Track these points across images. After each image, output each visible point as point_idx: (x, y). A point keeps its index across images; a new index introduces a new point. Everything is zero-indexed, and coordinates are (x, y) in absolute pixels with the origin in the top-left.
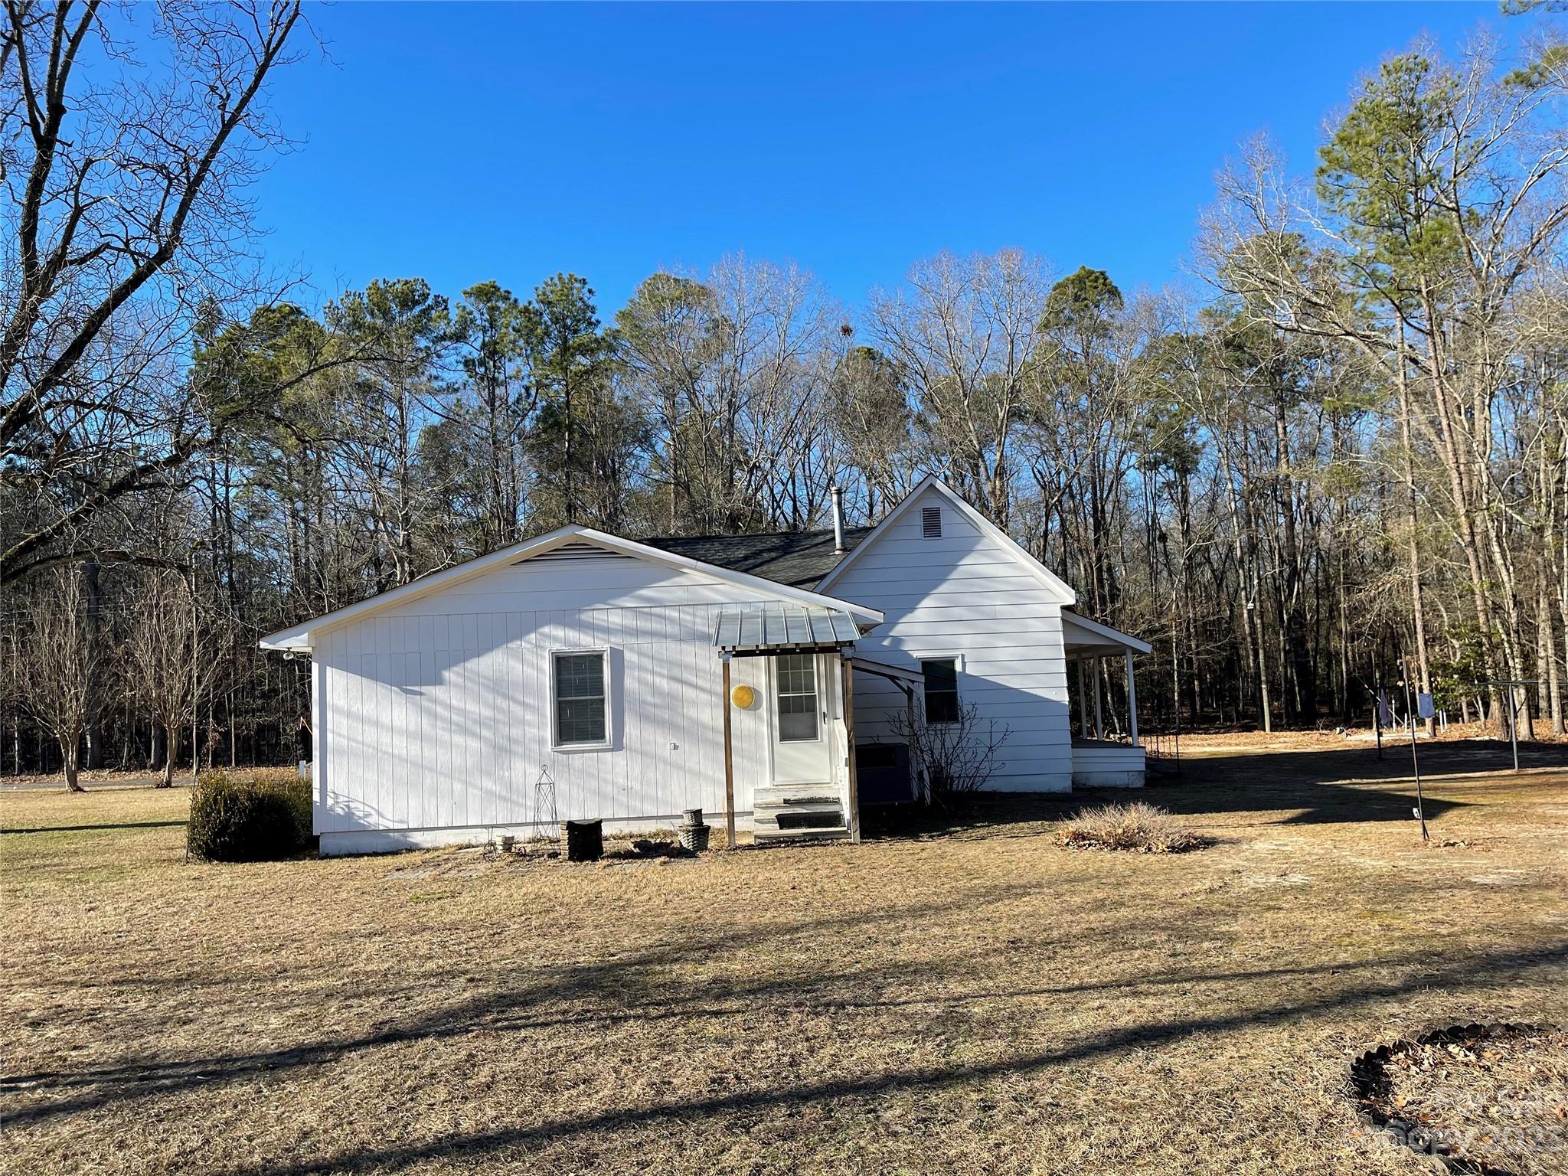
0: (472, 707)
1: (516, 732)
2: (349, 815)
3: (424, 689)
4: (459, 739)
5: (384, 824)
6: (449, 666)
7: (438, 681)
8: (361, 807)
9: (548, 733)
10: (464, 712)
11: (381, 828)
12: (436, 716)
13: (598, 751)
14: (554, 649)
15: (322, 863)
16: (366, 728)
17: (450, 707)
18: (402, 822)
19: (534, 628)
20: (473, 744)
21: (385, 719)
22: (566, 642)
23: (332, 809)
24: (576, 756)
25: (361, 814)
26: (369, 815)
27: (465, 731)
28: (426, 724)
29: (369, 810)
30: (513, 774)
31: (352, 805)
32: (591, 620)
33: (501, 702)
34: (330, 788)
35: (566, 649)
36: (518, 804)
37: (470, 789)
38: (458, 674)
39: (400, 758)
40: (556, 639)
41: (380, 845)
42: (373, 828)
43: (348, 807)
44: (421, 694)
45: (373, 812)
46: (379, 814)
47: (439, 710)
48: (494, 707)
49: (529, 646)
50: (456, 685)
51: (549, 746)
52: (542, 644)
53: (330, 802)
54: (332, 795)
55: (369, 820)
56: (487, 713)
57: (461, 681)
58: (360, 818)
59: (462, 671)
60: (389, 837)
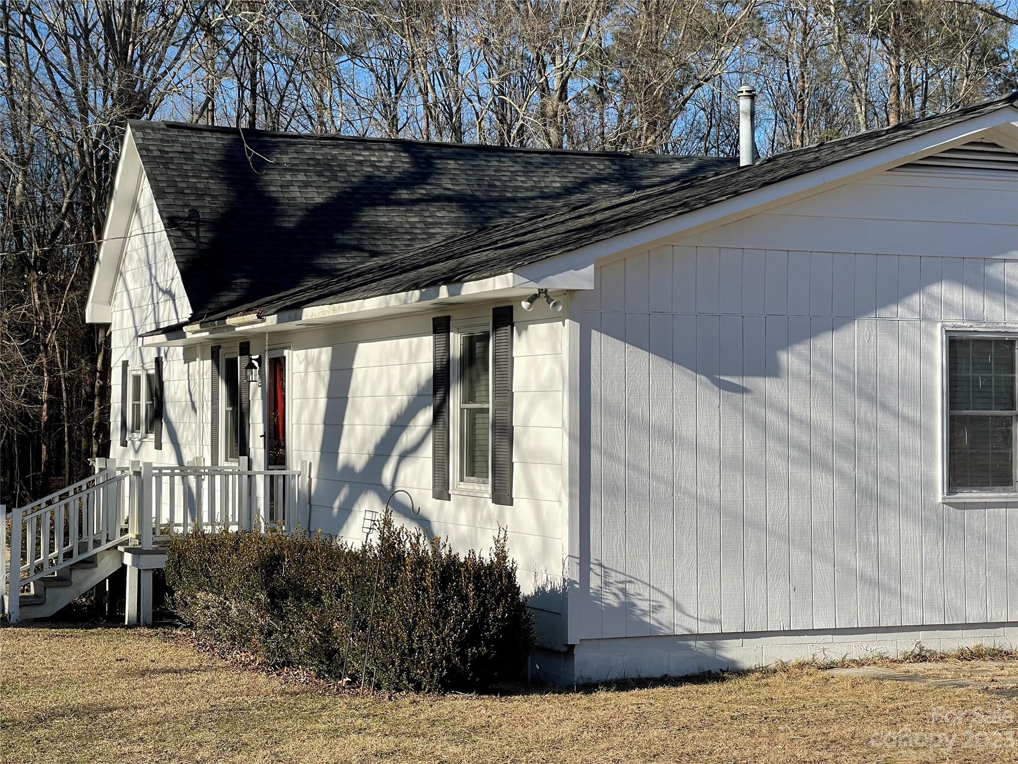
0: (821, 415)
1: (886, 467)
2: (628, 607)
3: (748, 382)
4: (799, 473)
5: (684, 624)
6: (787, 343)
7: (772, 370)
8: (645, 592)
9: (939, 472)
10: (808, 425)
11: (679, 631)
12: (764, 427)
13: (1006, 505)
14: (950, 326)
15: (582, 700)
16: (655, 445)
17: (787, 414)
18: (713, 621)
19: (919, 286)
20: (822, 480)
21: (687, 429)
22: (967, 314)
23: (599, 597)
24: (976, 513)
25: (644, 606)
26: (658, 607)
27: (812, 459)
28: (751, 441)
29: (661, 598)
30: (881, 540)
31: (631, 588)
32: (1001, 277)
33: (864, 410)
34: (594, 556)
35: (967, 325)
36: (889, 591)
37: (817, 564)
38: (800, 356)
39: (708, 503)
40: (950, 306)
41: (675, 665)
42: (667, 632)
43: (624, 591)
44: (743, 390)
45: (667, 603)
46: (678, 606)
47: (772, 418)
48: (854, 419)
49: (909, 316)
50: (798, 376)
51: (939, 494)
52: (928, 313)
53: (595, 582)
54: (598, 569)
55: (658, 616)
56: (843, 427)
57: (805, 369)
58: (645, 613)
59: (807, 352)
60: (689, 648)
